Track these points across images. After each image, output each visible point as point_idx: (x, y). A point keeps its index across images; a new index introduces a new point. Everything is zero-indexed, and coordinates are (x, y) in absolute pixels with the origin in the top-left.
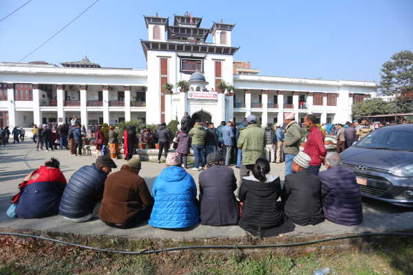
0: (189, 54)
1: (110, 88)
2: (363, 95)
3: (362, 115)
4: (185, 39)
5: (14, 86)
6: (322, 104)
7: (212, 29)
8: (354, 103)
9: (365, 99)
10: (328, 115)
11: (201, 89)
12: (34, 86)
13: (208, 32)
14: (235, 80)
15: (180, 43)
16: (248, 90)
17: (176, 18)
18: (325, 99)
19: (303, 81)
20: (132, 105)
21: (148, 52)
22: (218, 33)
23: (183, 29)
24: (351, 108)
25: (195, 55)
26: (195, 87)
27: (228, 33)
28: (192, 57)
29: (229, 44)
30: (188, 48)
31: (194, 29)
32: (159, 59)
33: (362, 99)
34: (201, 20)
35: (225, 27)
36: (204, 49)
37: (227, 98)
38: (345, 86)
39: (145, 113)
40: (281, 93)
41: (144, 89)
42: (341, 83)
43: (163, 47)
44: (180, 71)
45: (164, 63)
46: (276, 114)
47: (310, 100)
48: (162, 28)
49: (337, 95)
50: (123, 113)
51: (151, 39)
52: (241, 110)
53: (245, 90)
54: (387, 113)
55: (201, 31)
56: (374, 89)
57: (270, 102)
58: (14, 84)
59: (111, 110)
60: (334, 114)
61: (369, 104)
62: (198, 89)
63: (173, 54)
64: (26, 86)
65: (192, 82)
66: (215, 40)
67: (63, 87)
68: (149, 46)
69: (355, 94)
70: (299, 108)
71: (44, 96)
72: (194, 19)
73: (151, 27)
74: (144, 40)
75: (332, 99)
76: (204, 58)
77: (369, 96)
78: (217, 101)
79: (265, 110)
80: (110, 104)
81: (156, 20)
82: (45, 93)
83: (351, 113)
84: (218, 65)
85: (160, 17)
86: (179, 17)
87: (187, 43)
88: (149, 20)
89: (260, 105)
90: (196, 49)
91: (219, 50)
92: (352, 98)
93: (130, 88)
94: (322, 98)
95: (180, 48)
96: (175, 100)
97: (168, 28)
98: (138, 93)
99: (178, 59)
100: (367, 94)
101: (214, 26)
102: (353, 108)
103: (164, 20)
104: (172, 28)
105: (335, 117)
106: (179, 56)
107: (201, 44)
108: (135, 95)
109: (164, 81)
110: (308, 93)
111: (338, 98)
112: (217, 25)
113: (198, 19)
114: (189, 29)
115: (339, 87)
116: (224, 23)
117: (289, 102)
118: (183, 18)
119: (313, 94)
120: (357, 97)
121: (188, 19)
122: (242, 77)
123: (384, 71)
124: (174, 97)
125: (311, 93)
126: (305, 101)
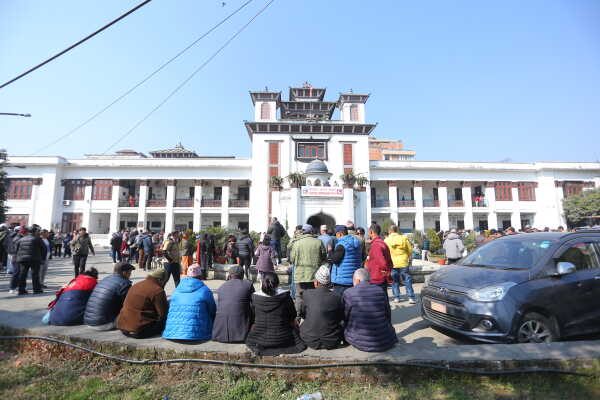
0: (307, 137)
1: (205, 183)
2: (580, 182)
3: (582, 215)
4: (303, 117)
5: (93, 183)
6: (510, 198)
7: (339, 101)
8: (565, 196)
9: (584, 189)
10: (523, 215)
11: (322, 183)
12: (115, 182)
13: (335, 105)
14: (373, 169)
15: (296, 122)
16: (392, 182)
17: (292, 91)
18: (515, 191)
19: (476, 166)
20: (231, 204)
21: (254, 135)
22: (347, 106)
23: (300, 104)
24: (561, 203)
25: (316, 137)
26: (313, 179)
27: (361, 106)
28: (311, 140)
29: (362, 121)
30: (306, 129)
31: (314, 103)
32: (267, 144)
33: (580, 189)
34: (324, 91)
35: (355, 99)
36: (327, 129)
37: (357, 194)
38: (546, 171)
39: (247, 216)
40: (444, 184)
41: (248, 183)
42: (539, 166)
43: (274, 128)
44: (296, 159)
45: (274, 148)
47: (489, 193)
48: (273, 105)
49: (535, 184)
50: (219, 216)
51: (258, 119)
52: (383, 210)
53: (388, 182)
55: (325, 105)
56: (598, 173)
57: (428, 198)
58: (94, 180)
59: (203, 212)
60: (532, 214)
61: (592, 196)
62: (317, 184)
63: (286, 137)
64: (106, 182)
65: (309, 173)
66: (344, 116)
67: (148, 182)
68: (255, 128)
69: (566, 182)
70: (474, 205)
71: (124, 194)
72: (315, 91)
73: (259, 104)
74: (250, 121)
75: (527, 190)
76: (328, 140)
77: (593, 184)
78: (342, 199)
79: (419, 210)
80: (203, 203)
81: (265, 96)
82: (127, 191)
83: (562, 212)
84: (348, 149)
85: (270, 91)
86: (295, 90)
87: (305, 122)
88: (256, 96)
89: (412, 203)
90: (317, 129)
91: (348, 129)
92: (560, 189)
93: (229, 183)
94: (510, 189)
95: (295, 129)
96: (284, 198)
97: (280, 104)
98: (240, 189)
99: (293, 143)
100: (587, 180)
101: (340, 98)
102: (565, 204)
103: (275, 95)
104: (286, 103)
105: (536, 218)
106: (294, 140)
107: (324, 122)
108: (237, 192)
109: (274, 172)
110: (485, 183)
111: (536, 189)
112: (345, 97)
113: (320, 90)
114: (308, 104)
115: (536, 172)
116: (355, 93)
117: (457, 197)
118: (300, 91)
119: (495, 184)
120: (570, 187)
121: (308, 91)
122: (383, 164)
124: (284, 194)
125: (491, 183)
126: (483, 195)
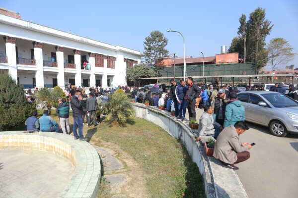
2: (133, 60)
3: (134, 77)
6: (102, 66)
8: (127, 67)
9: (134, 64)
10: (108, 76)
16: (9, 37)
18: (105, 61)
19: (85, 40)
24: (125, 71)
33: (132, 64)
38: (121, 51)
40: (61, 49)
42: (118, 48)
46: (56, 74)
47: (91, 61)
49: (115, 59)
53: (5, 37)
54: (150, 77)
56: (139, 56)
60: (112, 76)
61: (138, 68)
69: (128, 59)
70: (82, 68)
75: (111, 61)
77: (136, 62)
79: (39, 68)
83: (125, 75)
92: (126, 63)
94: (103, 60)
100: (135, 60)
102: (127, 71)
105: (114, 79)
110: (90, 54)
111: (115, 62)
115: (116, 51)
119: (95, 55)
120: (129, 62)
123: (146, 43)
125: (93, 54)
126: (88, 62)
